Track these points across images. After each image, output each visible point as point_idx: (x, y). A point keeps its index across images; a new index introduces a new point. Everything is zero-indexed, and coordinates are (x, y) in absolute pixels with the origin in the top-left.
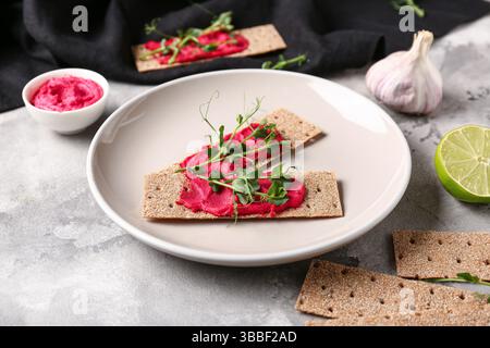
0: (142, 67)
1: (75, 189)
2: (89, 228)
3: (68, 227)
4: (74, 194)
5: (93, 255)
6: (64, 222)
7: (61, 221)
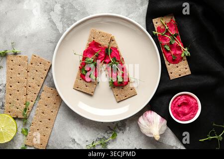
0: (154, 21)
1: (79, 7)
2: (59, 15)
3: (60, 8)
4: (77, 7)
5: (47, 18)
6: (62, 6)
7: (63, 5)
